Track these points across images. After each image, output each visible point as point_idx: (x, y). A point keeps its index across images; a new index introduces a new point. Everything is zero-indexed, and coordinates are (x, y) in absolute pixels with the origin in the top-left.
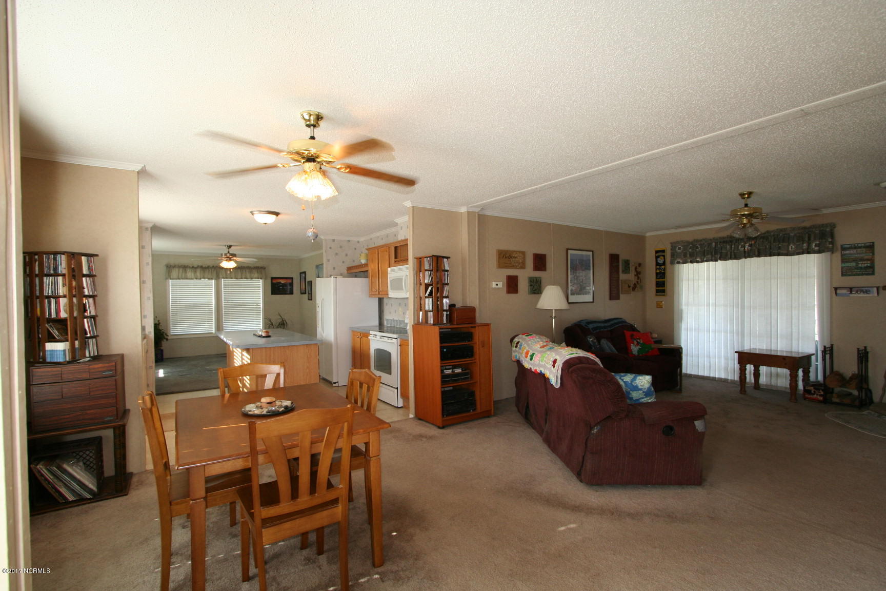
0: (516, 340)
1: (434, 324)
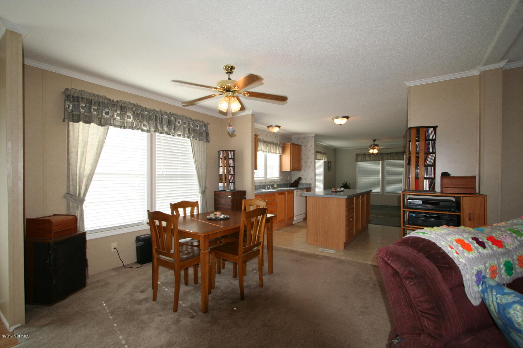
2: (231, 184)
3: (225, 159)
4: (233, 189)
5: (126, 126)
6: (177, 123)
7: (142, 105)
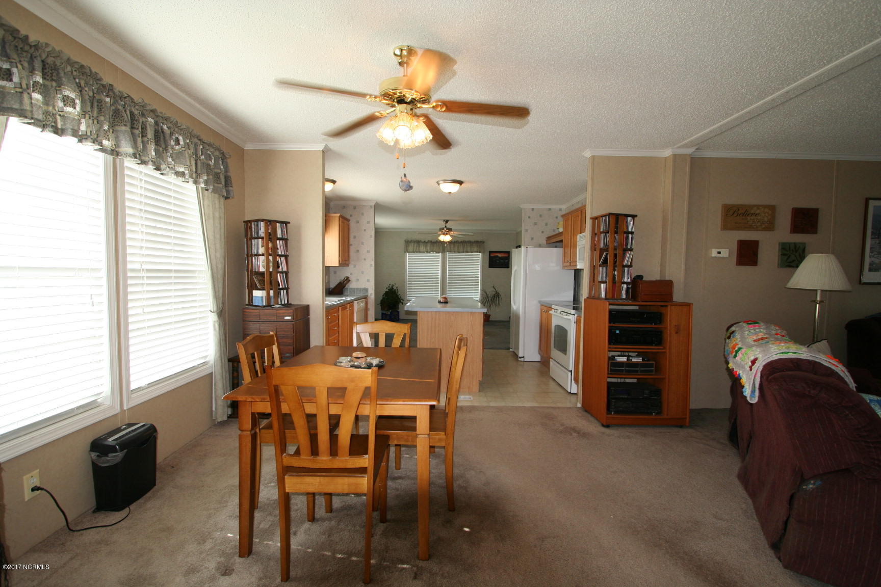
0: (733, 329)
1: (606, 299)
2: (282, 291)
3: (270, 239)
4: (286, 302)
5: (59, 126)
6: (173, 143)
7: (101, 75)
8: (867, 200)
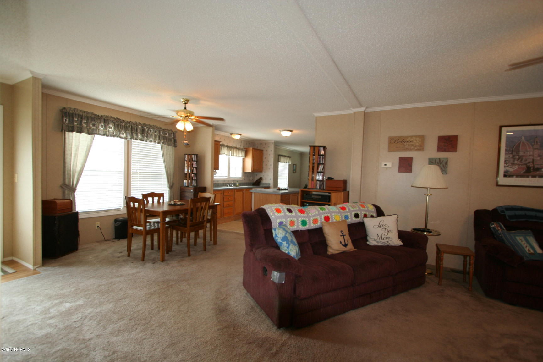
2: (194, 181)
3: (189, 161)
4: (195, 185)
5: (108, 134)
6: (149, 132)
7: (120, 118)
8: (501, 127)
